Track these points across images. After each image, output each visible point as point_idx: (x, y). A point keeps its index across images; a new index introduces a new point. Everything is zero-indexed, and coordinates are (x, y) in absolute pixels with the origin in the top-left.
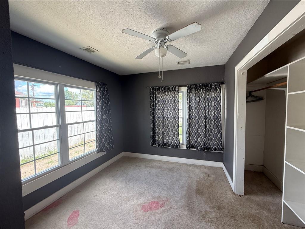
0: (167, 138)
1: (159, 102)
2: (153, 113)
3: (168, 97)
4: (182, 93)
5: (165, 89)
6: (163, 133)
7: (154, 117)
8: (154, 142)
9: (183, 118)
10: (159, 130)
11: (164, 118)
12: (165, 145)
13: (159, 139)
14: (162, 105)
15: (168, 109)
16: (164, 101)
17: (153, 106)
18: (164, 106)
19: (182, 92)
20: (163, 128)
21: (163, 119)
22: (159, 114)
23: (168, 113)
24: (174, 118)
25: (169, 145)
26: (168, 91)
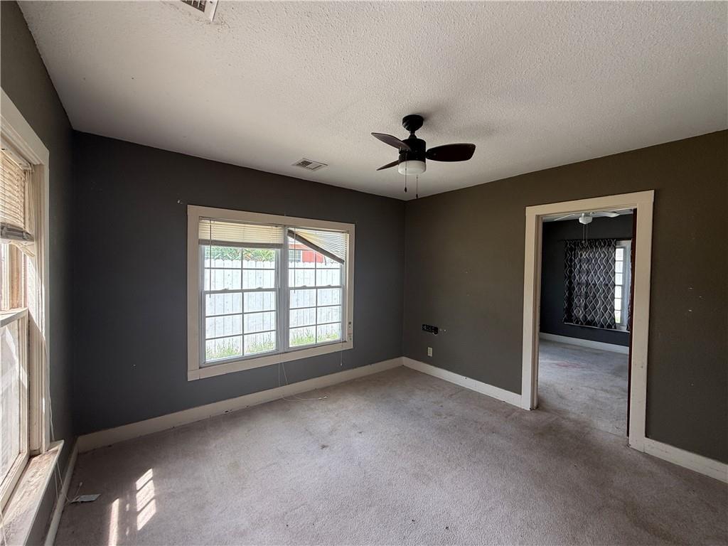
0: (593, 313)
1: (580, 261)
2: (570, 277)
3: (597, 255)
4: (622, 250)
5: (594, 243)
6: (586, 307)
7: (571, 283)
8: (570, 318)
9: (623, 286)
10: (579, 302)
11: (587, 284)
12: (589, 323)
13: (579, 313)
14: (585, 266)
15: (595, 273)
16: (589, 261)
17: (571, 266)
18: (590, 266)
19: (624, 248)
20: (586, 298)
21: (587, 286)
22: (580, 278)
23: (598, 279)
24: (607, 285)
25: (595, 324)
26: (596, 247)
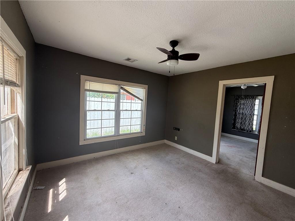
0: (244, 126)
1: (240, 104)
2: (235, 111)
3: (247, 102)
4: (258, 100)
5: (247, 97)
6: (241, 123)
7: (236, 113)
8: (234, 128)
9: (257, 115)
10: (239, 121)
11: (243, 114)
12: (242, 130)
13: (238, 125)
14: (242, 106)
15: (246, 109)
16: (244, 104)
17: (236, 106)
18: (244, 107)
19: (259, 99)
20: (241, 120)
22: (240, 111)
23: (247, 112)
24: (251, 114)
25: (245, 130)
26: (248, 99)
